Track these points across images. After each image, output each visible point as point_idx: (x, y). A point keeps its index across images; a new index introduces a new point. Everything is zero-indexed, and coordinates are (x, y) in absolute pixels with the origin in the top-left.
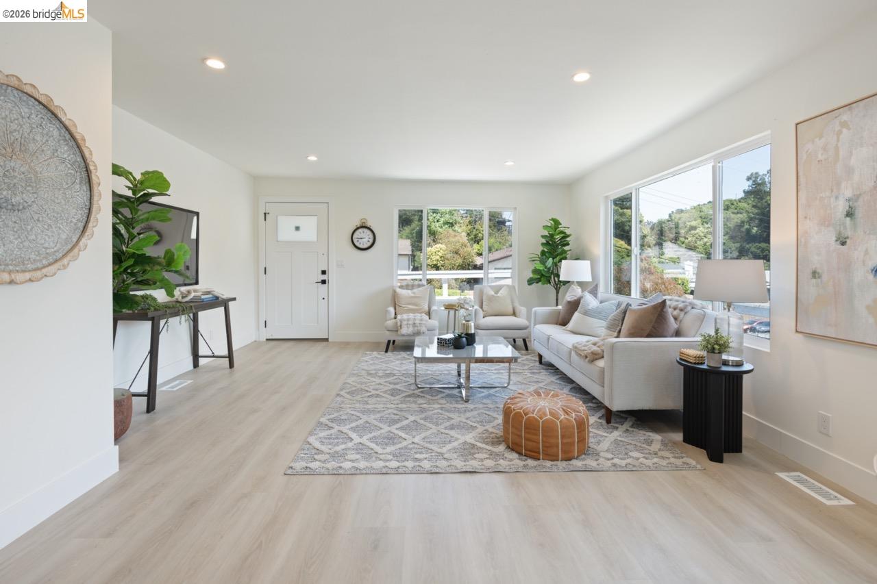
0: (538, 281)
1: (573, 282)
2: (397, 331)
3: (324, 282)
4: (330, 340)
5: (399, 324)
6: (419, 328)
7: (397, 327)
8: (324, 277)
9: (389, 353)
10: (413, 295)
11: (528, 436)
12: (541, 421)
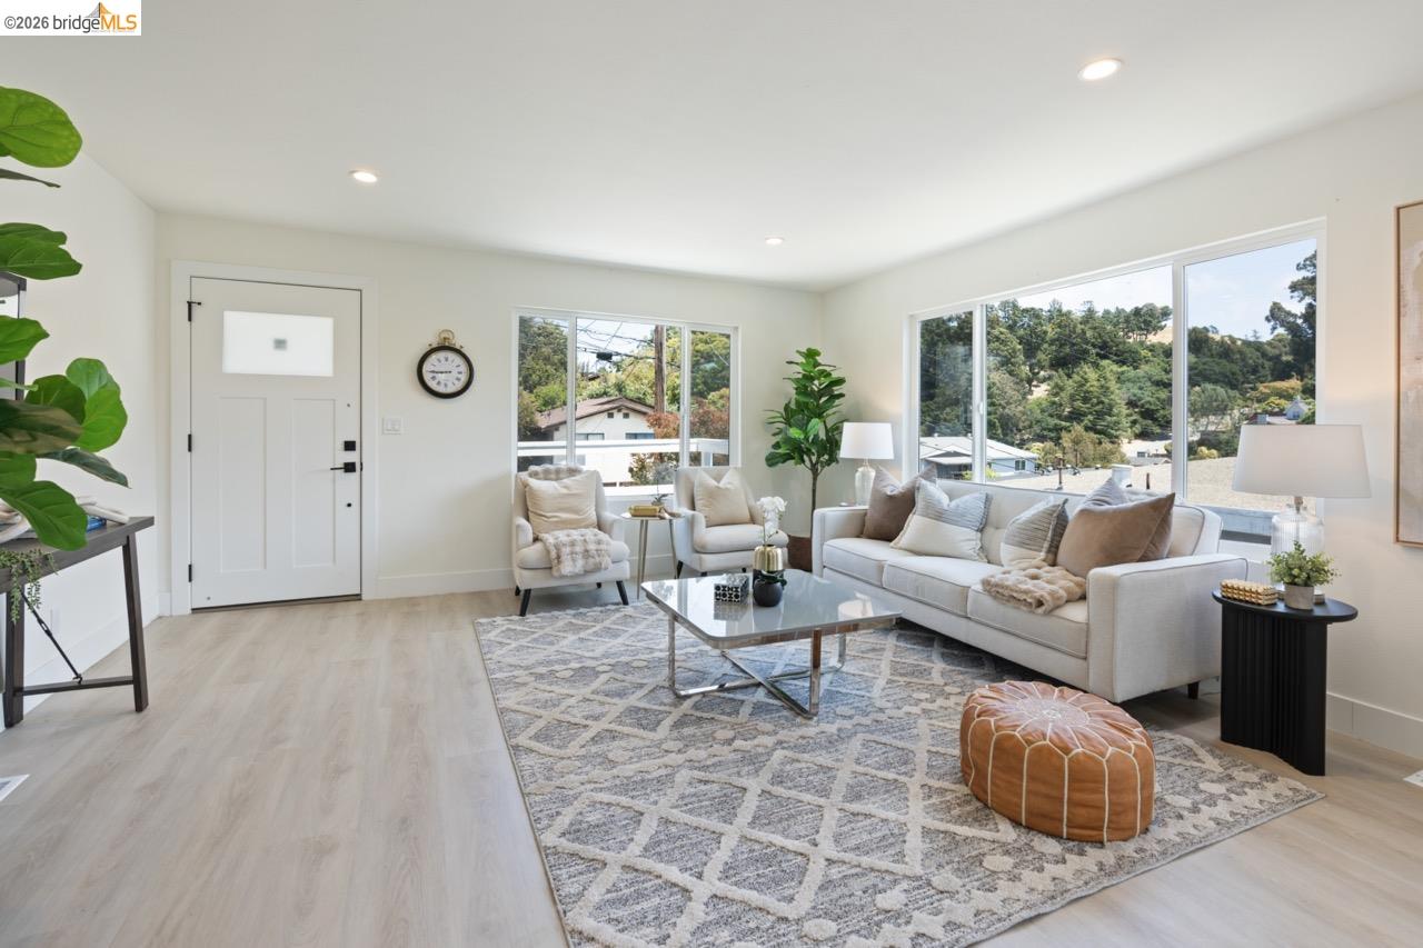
0: (787, 457)
1: (862, 460)
2: (551, 568)
3: (349, 468)
4: (364, 597)
5: (553, 554)
6: (598, 559)
7: (550, 561)
8: (351, 457)
9: (530, 618)
10: (565, 491)
11: (1078, 796)
12: (1104, 760)
